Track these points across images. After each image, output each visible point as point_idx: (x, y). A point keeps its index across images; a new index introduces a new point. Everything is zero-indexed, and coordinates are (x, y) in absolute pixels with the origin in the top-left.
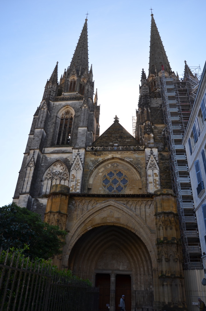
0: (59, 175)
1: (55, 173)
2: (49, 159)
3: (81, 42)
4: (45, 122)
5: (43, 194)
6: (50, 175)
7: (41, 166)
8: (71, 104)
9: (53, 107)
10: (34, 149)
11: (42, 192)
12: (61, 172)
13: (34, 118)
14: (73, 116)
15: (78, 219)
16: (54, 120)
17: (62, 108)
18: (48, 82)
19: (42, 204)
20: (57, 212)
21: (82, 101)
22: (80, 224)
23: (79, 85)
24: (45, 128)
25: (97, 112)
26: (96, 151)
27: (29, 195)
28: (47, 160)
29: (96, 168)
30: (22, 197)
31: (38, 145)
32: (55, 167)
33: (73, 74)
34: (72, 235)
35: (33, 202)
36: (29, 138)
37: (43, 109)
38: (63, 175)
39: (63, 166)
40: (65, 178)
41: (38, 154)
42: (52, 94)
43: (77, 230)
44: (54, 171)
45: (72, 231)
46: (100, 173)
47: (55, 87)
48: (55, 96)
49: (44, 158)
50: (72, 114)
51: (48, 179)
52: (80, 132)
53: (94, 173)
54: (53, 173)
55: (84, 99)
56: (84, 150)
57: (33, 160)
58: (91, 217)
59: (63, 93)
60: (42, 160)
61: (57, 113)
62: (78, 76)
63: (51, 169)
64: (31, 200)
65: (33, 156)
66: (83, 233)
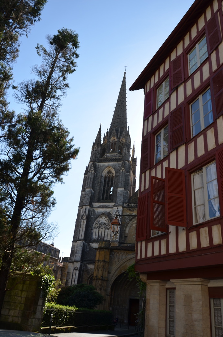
0: (104, 225)
1: (101, 223)
2: (96, 212)
3: (120, 99)
4: (92, 183)
5: (93, 239)
6: (98, 225)
7: (91, 217)
8: (112, 165)
9: (99, 167)
10: (85, 206)
11: (92, 238)
12: (106, 223)
13: (84, 177)
14: (114, 175)
15: (116, 265)
16: (99, 180)
17: (105, 168)
18: (94, 145)
19: (93, 247)
20: (103, 261)
21: (121, 163)
22: (117, 269)
23: (118, 146)
24: (93, 188)
25: (134, 165)
26: (131, 207)
27: (83, 241)
28: (95, 213)
29: (130, 220)
30: (79, 242)
31: (88, 202)
32: (101, 219)
33: (114, 136)
34: (112, 275)
35: (86, 246)
36: (82, 194)
37: (91, 171)
38: (107, 226)
39: (107, 218)
40: (108, 227)
41: (89, 209)
42: (97, 156)
43: (115, 272)
44: (101, 222)
45: (112, 273)
46: (134, 224)
47: (100, 149)
48: (100, 157)
49: (93, 211)
50: (113, 173)
51: (96, 228)
52: (119, 192)
53: (129, 224)
54: (99, 223)
55: (122, 161)
56: (122, 207)
57: (85, 214)
58: (124, 264)
59: (106, 154)
60: (92, 213)
61: (102, 173)
62: (117, 138)
63: (98, 220)
64: (85, 244)
65: (85, 211)
66: (119, 274)
